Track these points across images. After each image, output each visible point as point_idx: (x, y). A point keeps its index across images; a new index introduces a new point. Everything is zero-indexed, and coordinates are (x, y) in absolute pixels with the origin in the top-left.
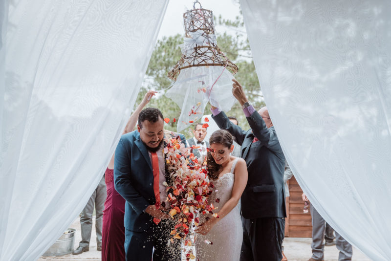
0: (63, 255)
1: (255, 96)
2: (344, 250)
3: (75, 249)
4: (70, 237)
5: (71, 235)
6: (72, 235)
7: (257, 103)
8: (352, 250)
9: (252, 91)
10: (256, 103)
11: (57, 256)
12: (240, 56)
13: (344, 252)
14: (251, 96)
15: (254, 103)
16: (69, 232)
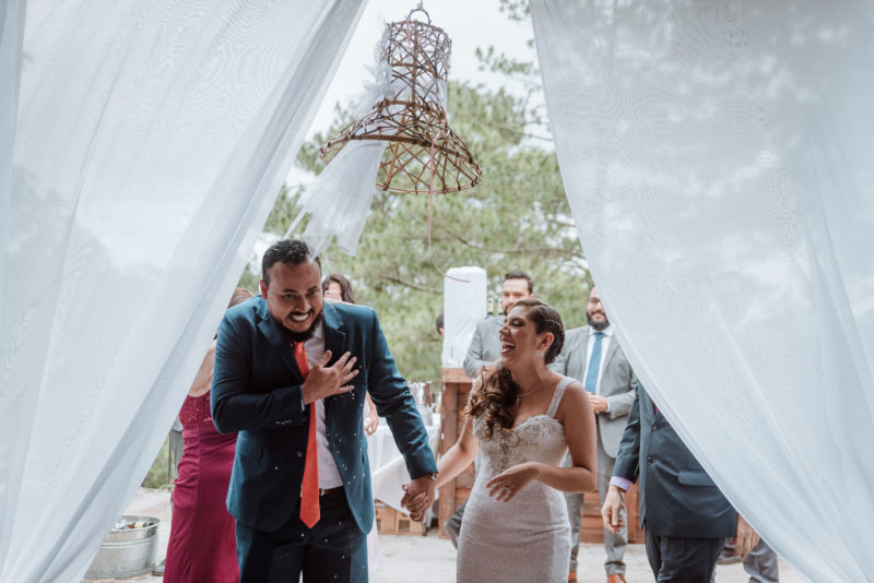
0: (131, 577)
1: (561, 225)
2: (761, 574)
3: (157, 564)
4: (148, 536)
5: (149, 531)
6: (152, 533)
7: (566, 241)
8: (777, 574)
9: (555, 213)
10: (564, 243)
11: (117, 578)
12: (530, 136)
13: (759, 578)
14: (554, 226)
15: (560, 240)
16: (144, 526)
